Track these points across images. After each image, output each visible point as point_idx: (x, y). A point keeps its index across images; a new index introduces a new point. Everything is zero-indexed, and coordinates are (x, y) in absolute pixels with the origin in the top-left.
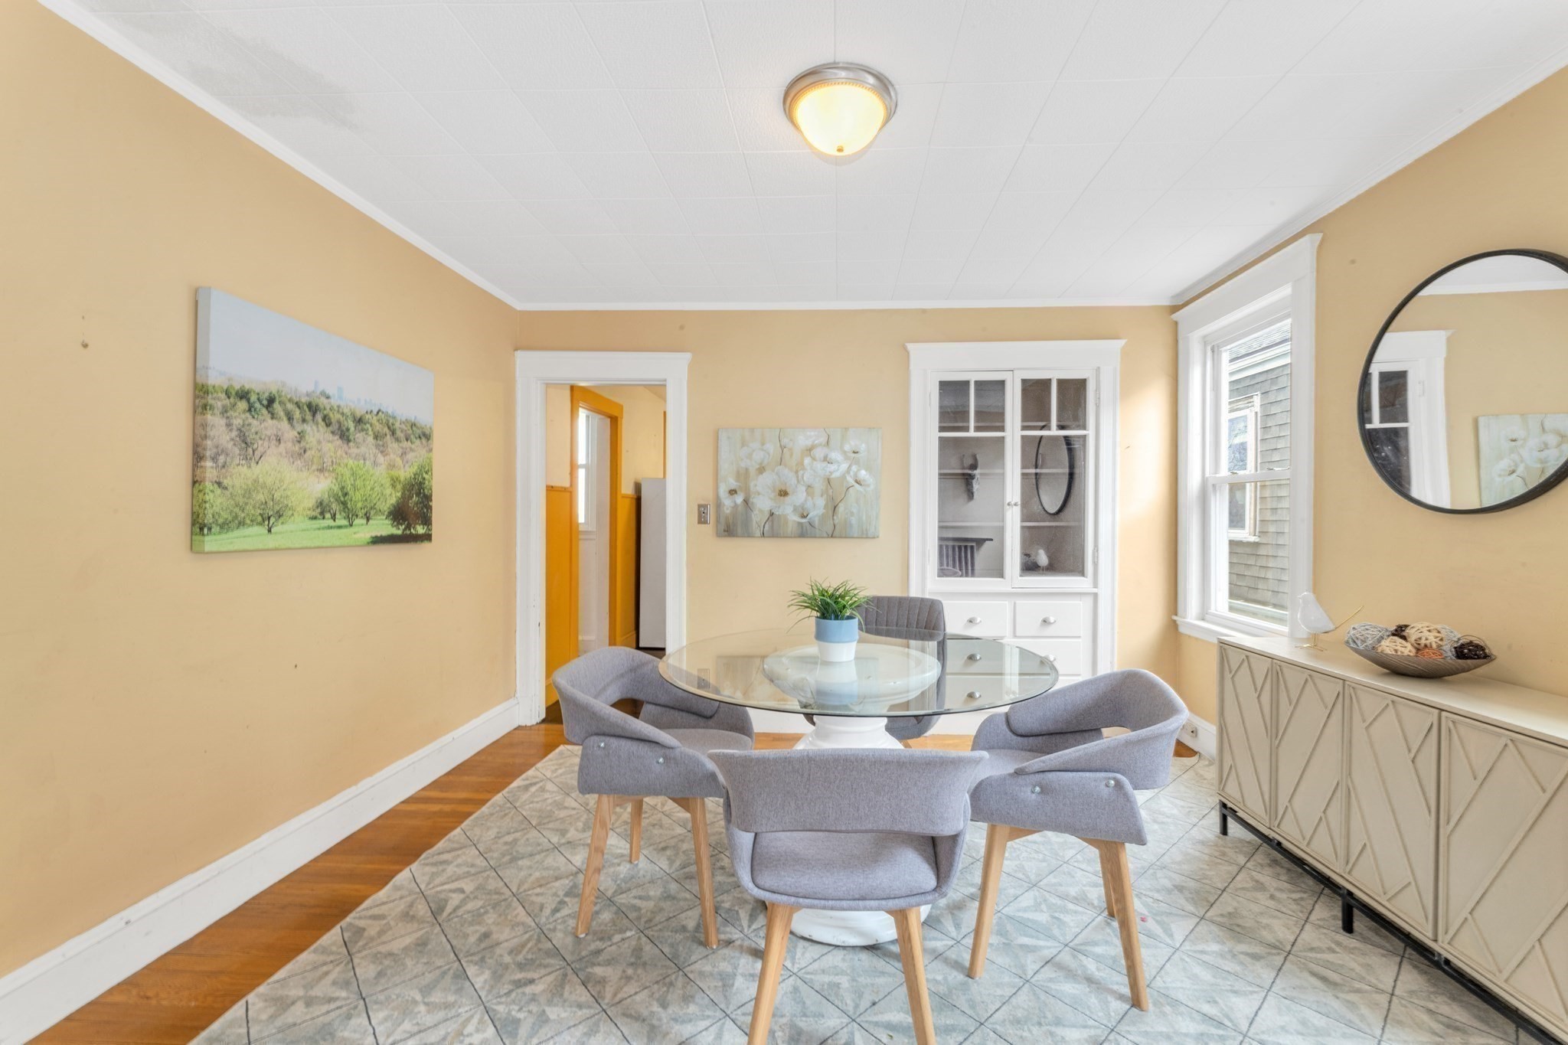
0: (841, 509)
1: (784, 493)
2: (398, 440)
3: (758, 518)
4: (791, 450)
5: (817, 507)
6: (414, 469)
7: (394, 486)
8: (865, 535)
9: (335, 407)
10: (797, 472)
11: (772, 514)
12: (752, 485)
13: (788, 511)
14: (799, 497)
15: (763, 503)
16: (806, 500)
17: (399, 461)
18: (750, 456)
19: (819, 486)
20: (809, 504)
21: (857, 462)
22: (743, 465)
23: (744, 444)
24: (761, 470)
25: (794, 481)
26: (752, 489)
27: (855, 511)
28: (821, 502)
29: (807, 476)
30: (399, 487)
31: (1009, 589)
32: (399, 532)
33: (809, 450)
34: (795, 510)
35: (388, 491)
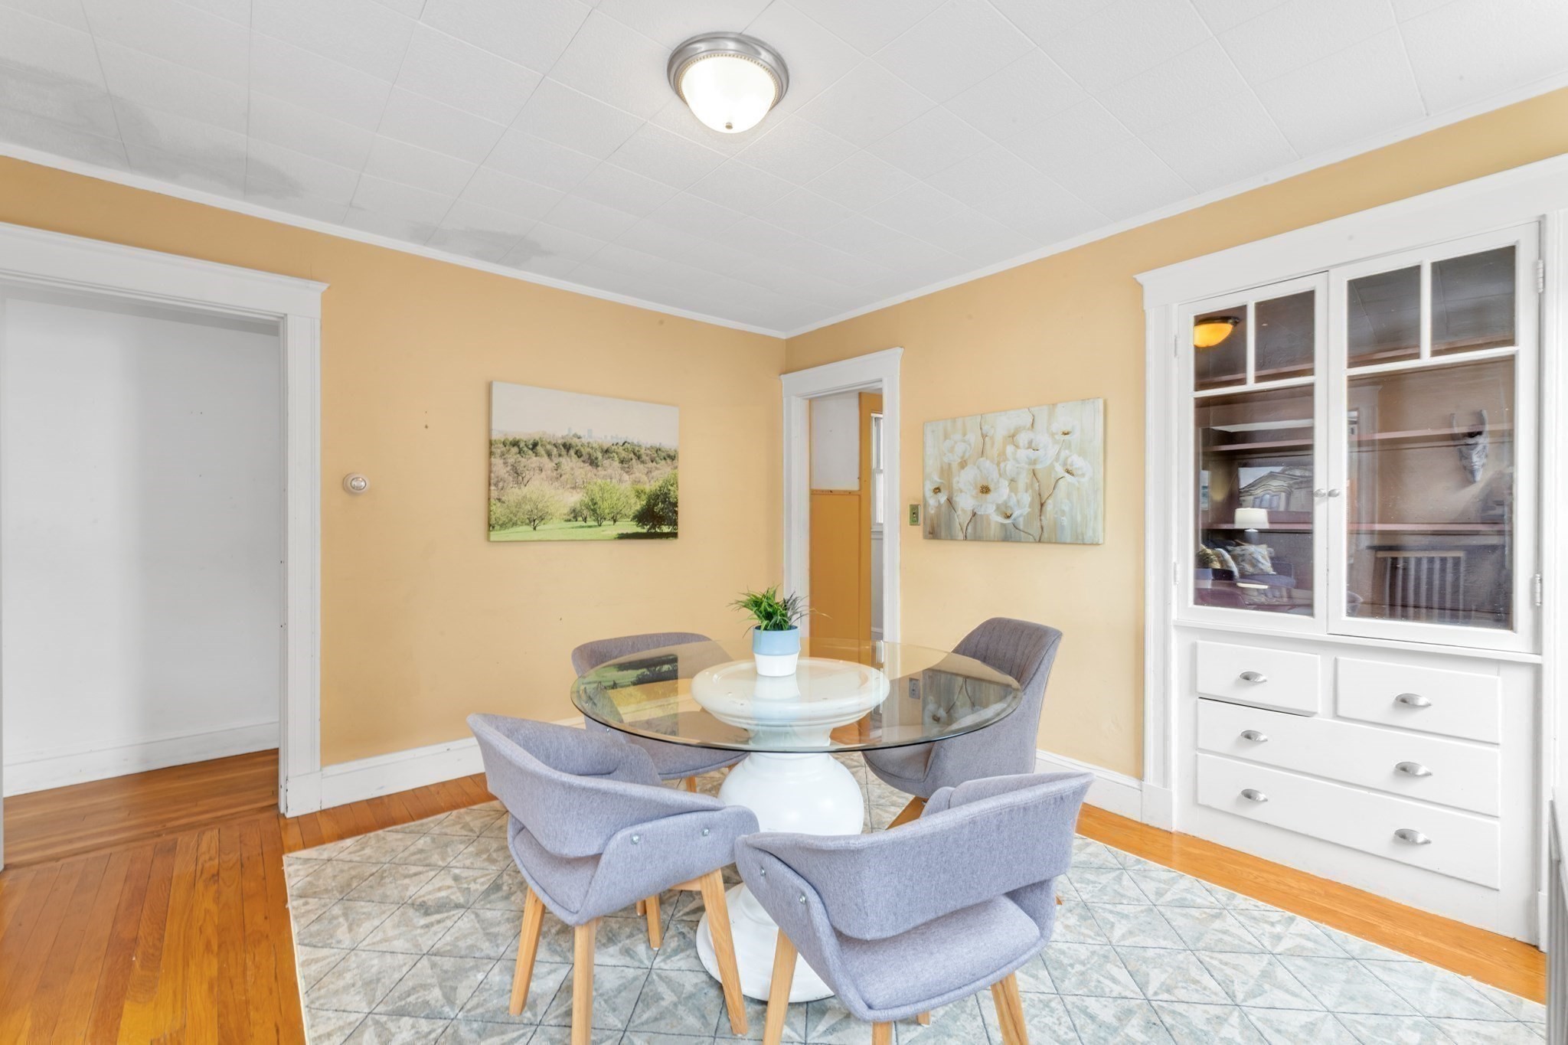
0: (1049, 507)
1: (985, 490)
2: (643, 462)
3: (962, 517)
4: (992, 438)
5: (1023, 505)
6: (660, 483)
7: (638, 497)
8: (1079, 541)
9: (586, 444)
10: (998, 464)
11: (974, 514)
12: (955, 480)
13: (989, 510)
14: (1002, 493)
15: (966, 502)
16: (1009, 497)
17: (644, 478)
18: (952, 450)
19: (1024, 480)
20: (1013, 502)
21: (1069, 447)
22: (946, 460)
23: (946, 436)
24: (963, 464)
25: (995, 475)
26: (955, 486)
27: (1066, 509)
28: (1027, 498)
29: (1010, 466)
30: (644, 497)
31: (1323, 636)
32: (645, 531)
33: (1012, 437)
34: (998, 508)
35: (633, 500)
